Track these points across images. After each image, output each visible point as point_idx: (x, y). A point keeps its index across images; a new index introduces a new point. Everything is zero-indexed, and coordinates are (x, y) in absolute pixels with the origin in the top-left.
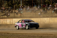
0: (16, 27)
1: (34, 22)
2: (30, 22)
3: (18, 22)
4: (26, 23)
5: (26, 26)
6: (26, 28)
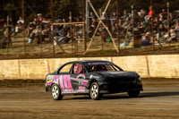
0: (49, 89)
1: (121, 70)
2: (106, 70)
4: (91, 77)
5: (89, 88)
6: (89, 94)
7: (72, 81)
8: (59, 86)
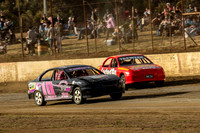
3: (40, 80)
4: (73, 83)
7: (55, 88)
8: (42, 93)
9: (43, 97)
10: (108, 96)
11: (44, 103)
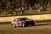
3: (14, 21)
5: (22, 24)
9: (15, 25)
10: (31, 25)
11: (15, 27)
